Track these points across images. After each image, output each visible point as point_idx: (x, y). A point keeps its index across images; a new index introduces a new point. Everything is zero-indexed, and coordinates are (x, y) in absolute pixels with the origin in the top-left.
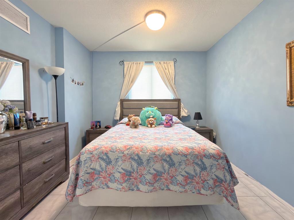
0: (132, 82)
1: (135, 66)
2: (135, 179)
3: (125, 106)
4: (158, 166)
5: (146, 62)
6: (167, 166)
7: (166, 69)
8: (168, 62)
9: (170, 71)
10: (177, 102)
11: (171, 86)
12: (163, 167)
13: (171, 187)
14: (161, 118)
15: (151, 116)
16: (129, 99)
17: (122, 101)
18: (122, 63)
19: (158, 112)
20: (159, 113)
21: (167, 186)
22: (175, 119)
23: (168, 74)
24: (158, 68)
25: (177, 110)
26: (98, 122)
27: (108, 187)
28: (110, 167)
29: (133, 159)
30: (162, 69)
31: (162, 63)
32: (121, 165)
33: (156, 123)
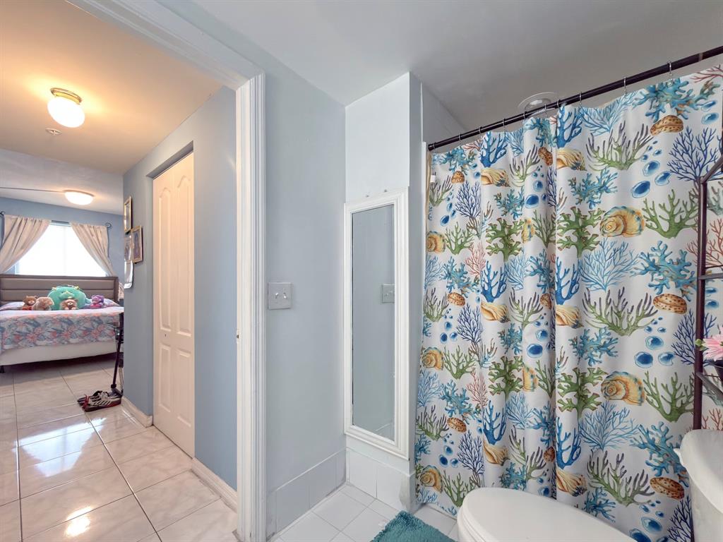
0: (22, 248)
1: (30, 224)
2: (66, 335)
5: (53, 221)
6: (96, 325)
7: (92, 235)
8: (96, 227)
9: (100, 239)
10: (112, 281)
11: (102, 258)
12: (93, 325)
15: (70, 297)
19: (80, 292)
20: (82, 294)
21: (96, 339)
22: (107, 301)
23: (97, 242)
24: (78, 232)
25: (113, 291)
27: (36, 345)
28: (39, 329)
30: (86, 235)
31: (86, 226)
32: (51, 327)
33: (78, 305)
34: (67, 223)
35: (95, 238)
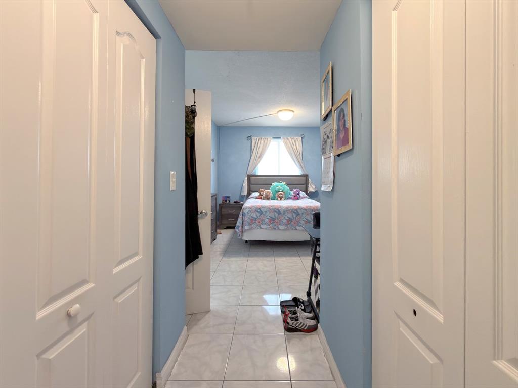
1: (262, 140)
2: (277, 222)
3: (252, 182)
4: (290, 215)
5: (273, 138)
6: (295, 216)
7: (293, 145)
8: (296, 138)
9: (298, 147)
10: (305, 178)
11: (299, 162)
12: (293, 216)
13: (298, 228)
14: (290, 193)
15: (281, 191)
16: (257, 174)
17: (249, 177)
18: (250, 138)
19: (286, 187)
20: (287, 188)
21: (295, 227)
22: (302, 194)
23: (296, 149)
24: (286, 144)
25: (305, 185)
26: (228, 197)
27: (261, 228)
28: (262, 216)
29: (275, 211)
30: (290, 145)
31: (290, 139)
32: (269, 215)
33: (285, 197)
34: (280, 138)
35: (295, 146)
